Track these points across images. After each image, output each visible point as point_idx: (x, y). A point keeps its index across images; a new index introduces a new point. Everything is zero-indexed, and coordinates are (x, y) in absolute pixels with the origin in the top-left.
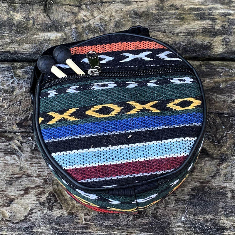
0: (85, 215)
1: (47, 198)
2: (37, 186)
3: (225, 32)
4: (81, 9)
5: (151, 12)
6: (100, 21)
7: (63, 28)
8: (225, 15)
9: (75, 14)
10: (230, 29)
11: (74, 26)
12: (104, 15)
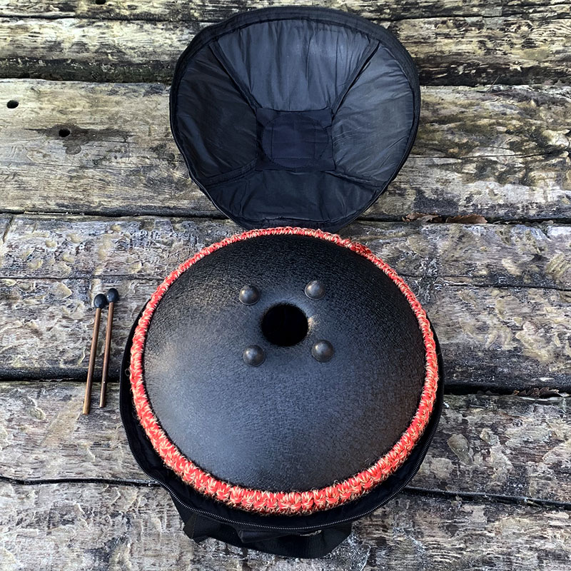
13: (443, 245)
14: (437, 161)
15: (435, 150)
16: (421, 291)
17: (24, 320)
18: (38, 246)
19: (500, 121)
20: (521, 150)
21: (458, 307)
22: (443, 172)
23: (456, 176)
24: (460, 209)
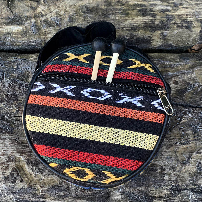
0: (41, 188)
1: (10, 173)
2: (3, 163)
3: (163, 27)
4: (40, 3)
5: (100, 7)
6: (56, 16)
7: (24, 22)
8: (164, 11)
9: (34, 9)
10: (167, 25)
11: (33, 20)
12: (60, 10)
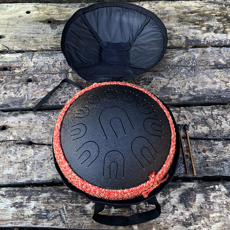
13: (197, 55)
14: (192, 26)
15: (191, 22)
16: (191, 71)
17: (44, 89)
18: (45, 62)
19: (213, 12)
20: (222, 22)
21: (205, 76)
22: (195, 30)
23: (199, 31)
24: (202, 43)
